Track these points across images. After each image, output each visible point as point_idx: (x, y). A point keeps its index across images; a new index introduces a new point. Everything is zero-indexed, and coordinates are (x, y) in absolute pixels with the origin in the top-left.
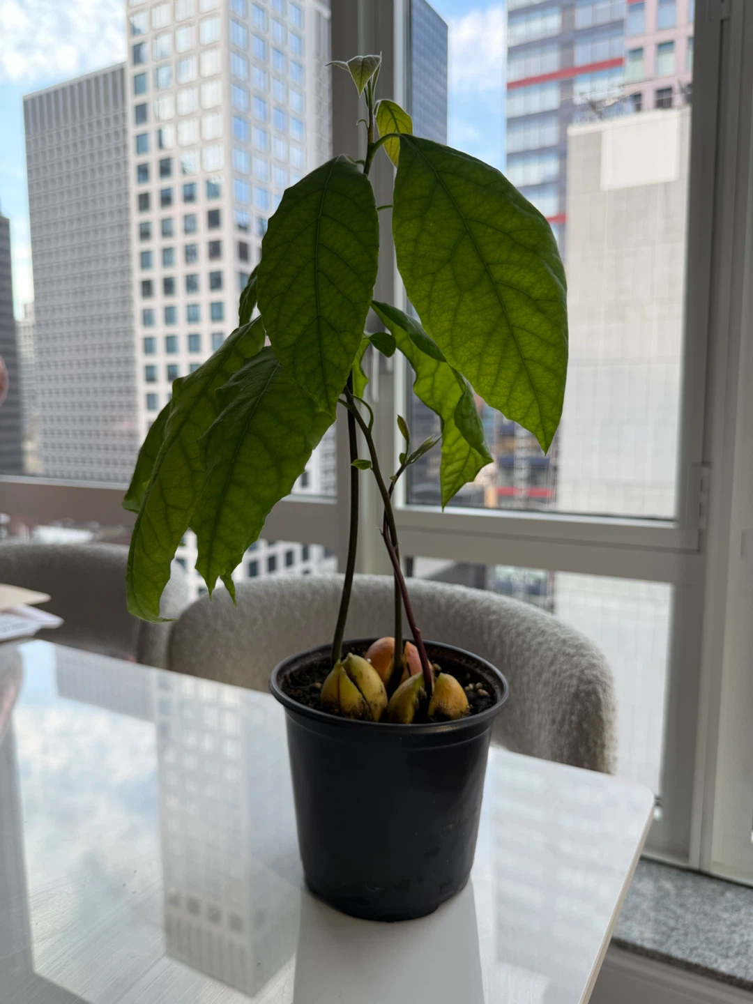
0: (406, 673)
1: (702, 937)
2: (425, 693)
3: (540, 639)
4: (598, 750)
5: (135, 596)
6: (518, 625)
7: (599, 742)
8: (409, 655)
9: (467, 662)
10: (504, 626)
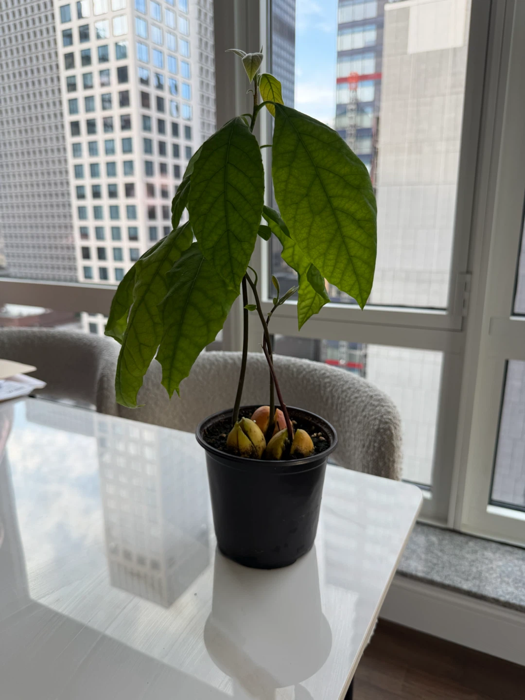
0: (276, 428)
1: (453, 569)
2: (289, 441)
3: (356, 395)
4: (391, 464)
5: (121, 394)
6: (343, 385)
7: (391, 459)
8: (278, 417)
9: (312, 419)
10: (334, 386)
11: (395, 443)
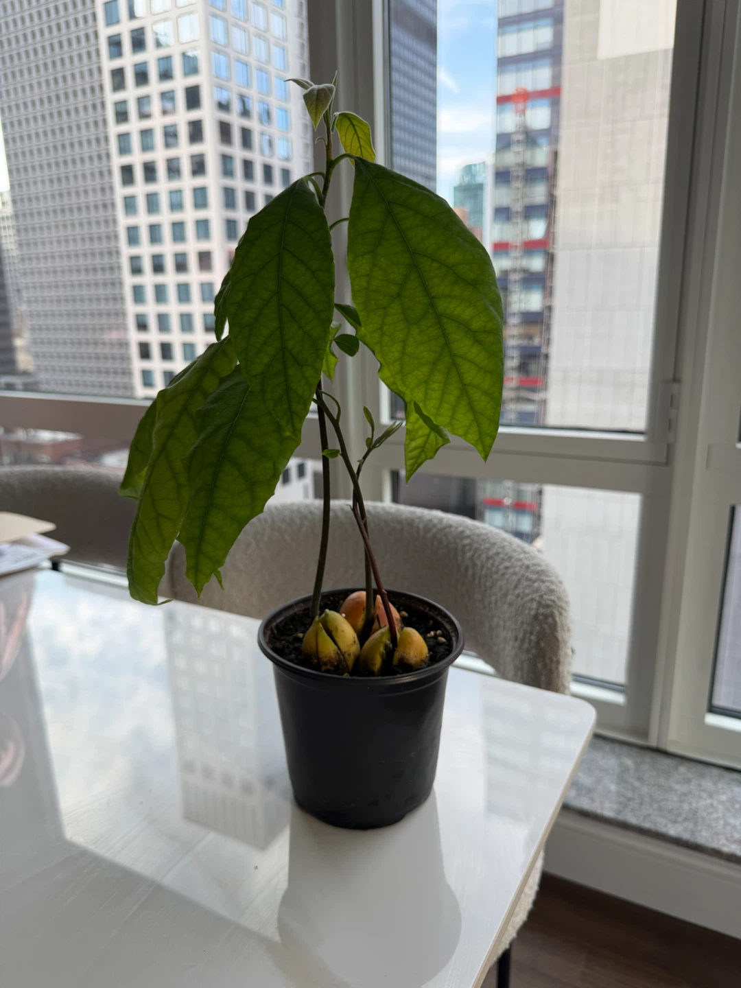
0: (376, 625)
1: (655, 806)
2: (391, 646)
3: (507, 564)
4: (554, 665)
6: (489, 549)
7: (555, 659)
8: (379, 607)
9: (430, 610)
10: (476, 549)
11: (560, 635)
